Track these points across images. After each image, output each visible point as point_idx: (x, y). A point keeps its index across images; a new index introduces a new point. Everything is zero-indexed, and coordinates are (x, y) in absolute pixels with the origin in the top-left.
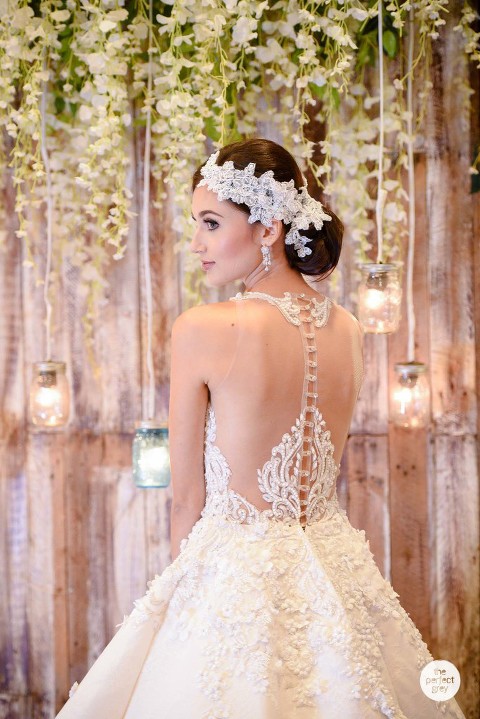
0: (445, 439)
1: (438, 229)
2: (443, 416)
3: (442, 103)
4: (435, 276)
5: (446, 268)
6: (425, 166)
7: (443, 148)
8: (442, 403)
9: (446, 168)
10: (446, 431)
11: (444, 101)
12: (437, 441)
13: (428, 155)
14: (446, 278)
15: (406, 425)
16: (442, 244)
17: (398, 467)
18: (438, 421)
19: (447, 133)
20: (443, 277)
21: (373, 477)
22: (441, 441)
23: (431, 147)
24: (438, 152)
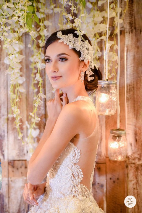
0: (133, 165)
1: (130, 66)
2: (132, 154)
3: (133, 7)
4: (128, 88)
5: (134, 85)
6: (124, 36)
7: (133, 28)
8: (132, 148)
9: (134, 37)
10: (133, 162)
11: (134, 5)
12: (129, 167)
13: (126, 31)
14: (134, 89)
15: (116, 159)
16: (132, 73)
17: (111, 179)
18: (130, 157)
19: (135, 21)
20: (132, 89)
21: (98, 184)
22: (131, 167)
23: (127, 27)
24: (130, 30)
